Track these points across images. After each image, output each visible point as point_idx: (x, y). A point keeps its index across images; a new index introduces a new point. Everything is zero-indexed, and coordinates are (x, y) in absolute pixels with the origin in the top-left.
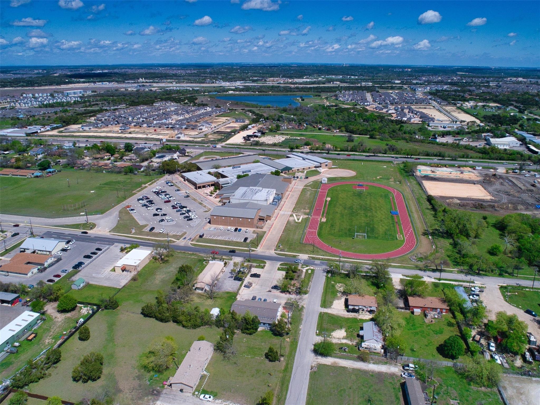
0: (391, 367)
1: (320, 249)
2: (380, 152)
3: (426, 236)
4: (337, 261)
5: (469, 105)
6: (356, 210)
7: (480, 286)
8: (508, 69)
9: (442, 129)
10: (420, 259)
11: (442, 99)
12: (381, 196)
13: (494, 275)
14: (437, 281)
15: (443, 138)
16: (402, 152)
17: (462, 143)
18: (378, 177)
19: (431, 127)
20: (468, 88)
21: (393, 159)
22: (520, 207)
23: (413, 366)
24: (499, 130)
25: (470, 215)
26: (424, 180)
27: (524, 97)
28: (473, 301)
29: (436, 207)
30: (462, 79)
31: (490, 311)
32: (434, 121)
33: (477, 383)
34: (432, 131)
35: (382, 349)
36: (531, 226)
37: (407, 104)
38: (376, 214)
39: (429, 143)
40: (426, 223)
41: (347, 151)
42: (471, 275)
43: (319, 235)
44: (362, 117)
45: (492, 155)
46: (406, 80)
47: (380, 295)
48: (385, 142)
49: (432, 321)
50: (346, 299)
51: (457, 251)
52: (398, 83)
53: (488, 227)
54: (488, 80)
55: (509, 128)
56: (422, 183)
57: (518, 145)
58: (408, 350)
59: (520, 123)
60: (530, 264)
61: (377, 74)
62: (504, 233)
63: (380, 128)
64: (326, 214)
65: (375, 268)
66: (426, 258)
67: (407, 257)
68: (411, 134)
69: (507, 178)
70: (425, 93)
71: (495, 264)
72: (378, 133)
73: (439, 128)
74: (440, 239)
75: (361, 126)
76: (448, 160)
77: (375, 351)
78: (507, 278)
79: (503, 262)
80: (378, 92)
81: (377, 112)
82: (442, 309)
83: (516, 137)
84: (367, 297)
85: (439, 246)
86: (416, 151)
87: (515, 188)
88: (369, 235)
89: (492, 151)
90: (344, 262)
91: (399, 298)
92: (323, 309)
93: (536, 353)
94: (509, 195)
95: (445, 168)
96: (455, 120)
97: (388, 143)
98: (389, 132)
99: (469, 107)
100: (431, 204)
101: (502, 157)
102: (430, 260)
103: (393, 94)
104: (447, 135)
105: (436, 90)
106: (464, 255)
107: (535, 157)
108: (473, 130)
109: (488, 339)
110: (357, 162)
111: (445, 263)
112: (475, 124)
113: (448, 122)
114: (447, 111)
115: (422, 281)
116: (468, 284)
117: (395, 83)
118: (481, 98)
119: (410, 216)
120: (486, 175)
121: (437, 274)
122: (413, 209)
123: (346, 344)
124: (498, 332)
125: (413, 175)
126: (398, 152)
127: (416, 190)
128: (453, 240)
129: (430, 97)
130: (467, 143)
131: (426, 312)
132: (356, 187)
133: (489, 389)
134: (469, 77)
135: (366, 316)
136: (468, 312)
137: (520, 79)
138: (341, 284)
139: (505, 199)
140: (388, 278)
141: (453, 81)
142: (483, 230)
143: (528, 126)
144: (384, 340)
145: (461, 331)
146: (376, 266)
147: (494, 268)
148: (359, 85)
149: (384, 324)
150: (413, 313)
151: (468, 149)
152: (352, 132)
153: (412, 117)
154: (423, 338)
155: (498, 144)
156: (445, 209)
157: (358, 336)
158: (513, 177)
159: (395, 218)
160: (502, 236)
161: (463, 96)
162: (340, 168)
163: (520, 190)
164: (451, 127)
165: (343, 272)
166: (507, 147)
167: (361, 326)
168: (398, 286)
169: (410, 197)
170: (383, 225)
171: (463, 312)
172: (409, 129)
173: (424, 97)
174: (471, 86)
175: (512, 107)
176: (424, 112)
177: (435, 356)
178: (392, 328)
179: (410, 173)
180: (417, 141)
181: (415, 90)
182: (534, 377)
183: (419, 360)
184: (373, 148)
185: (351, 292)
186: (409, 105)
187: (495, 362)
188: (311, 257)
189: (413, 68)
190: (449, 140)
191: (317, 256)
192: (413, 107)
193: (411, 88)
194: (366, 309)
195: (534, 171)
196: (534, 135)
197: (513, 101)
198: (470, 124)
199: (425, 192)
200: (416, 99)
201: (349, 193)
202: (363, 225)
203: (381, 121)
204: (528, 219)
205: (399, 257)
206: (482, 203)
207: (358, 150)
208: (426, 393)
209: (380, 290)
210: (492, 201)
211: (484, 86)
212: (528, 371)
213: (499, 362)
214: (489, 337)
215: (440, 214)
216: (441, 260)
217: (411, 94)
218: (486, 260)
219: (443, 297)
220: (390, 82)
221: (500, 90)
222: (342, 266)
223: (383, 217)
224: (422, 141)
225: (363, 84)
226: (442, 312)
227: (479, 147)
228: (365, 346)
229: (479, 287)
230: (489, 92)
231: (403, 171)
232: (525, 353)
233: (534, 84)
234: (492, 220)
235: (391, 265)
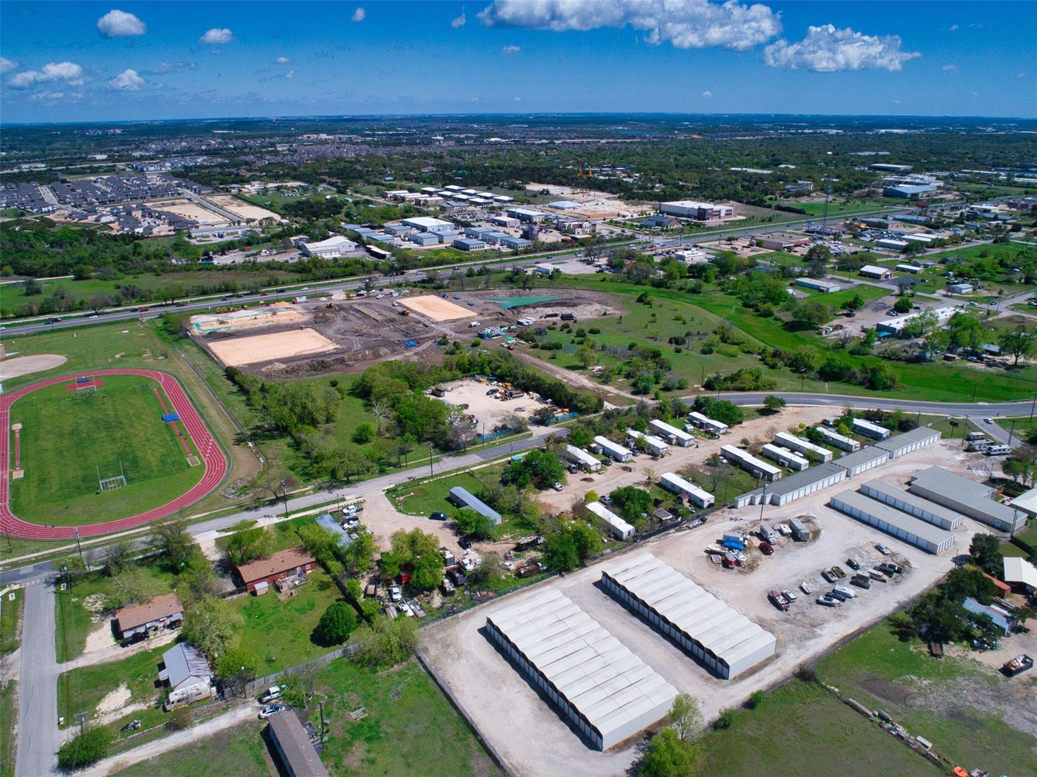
0: (238, 710)
1: (26, 540)
2: (107, 305)
3: (243, 444)
4: (73, 552)
5: (252, 188)
6: (87, 433)
7: (355, 501)
8: (299, 120)
9: (219, 240)
10: (244, 490)
11: (200, 183)
12: (134, 391)
13: (373, 476)
14: (283, 519)
15: (224, 257)
16: (153, 296)
17: (260, 259)
18: (118, 356)
19: (195, 238)
20: (242, 158)
21: (138, 313)
22: (383, 351)
23: (277, 689)
24: (315, 227)
25: (309, 386)
26: (210, 341)
27: (338, 166)
28: (350, 532)
29: (246, 386)
30: (227, 143)
31: (380, 537)
32: (197, 227)
33: (386, 664)
34: (199, 247)
35: (212, 686)
36: (407, 378)
37: (134, 201)
38: (132, 430)
39: (200, 270)
40: (236, 421)
41: (32, 315)
42: (338, 488)
43: (16, 509)
44: (46, 240)
45: (319, 273)
46: (118, 152)
47: (184, 584)
48: (113, 283)
49: (292, 594)
50: (112, 621)
51: (303, 455)
52: (103, 160)
53: (342, 399)
54: (272, 140)
55: (331, 222)
56: (209, 348)
57: (353, 248)
58: (261, 666)
59: (344, 210)
60: (420, 440)
61: (49, 143)
62: (370, 401)
63: (93, 256)
64: (21, 459)
65: (160, 536)
66: (253, 485)
67: (217, 494)
68: (162, 259)
69: (351, 307)
70: (164, 175)
71: (369, 457)
72: (92, 268)
73: (212, 238)
74: (268, 442)
75: (50, 257)
76: (245, 295)
77: (199, 698)
78: (393, 472)
79: (380, 449)
80: (64, 181)
81: (76, 224)
82: (305, 565)
83: (346, 236)
84: (157, 600)
85: (270, 456)
86: (181, 291)
87: (367, 321)
88: (130, 475)
89: (315, 266)
90: (88, 548)
91: (222, 576)
92: (64, 665)
93: (457, 575)
94: (362, 335)
95: (243, 311)
96: (236, 219)
97: (119, 282)
98: (114, 261)
99: (254, 193)
100: (235, 383)
101: (333, 272)
102: (261, 486)
103: (100, 182)
104: (229, 249)
105: (185, 167)
106: (316, 458)
107: (383, 263)
108: (272, 233)
109: (388, 584)
110: (61, 334)
111: (290, 483)
112: (274, 223)
113: (224, 226)
114: (216, 205)
115: (257, 529)
116: (336, 505)
117: (96, 161)
118: (270, 174)
119: (202, 415)
120: (317, 308)
121: (280, 507)
122: (206, 401)
123: (135, 714)
124: (400, 566)
125: (187, 336)
126: (144, 299)
127: (201, 363)
128: (292, 437)
129: (176, 182)
130: (270, 259)
131: (277, 583)
132: (75, 386)
133: (405, 663)
134: (238, 138)
135: (165, 638)
136: (348, 552)
137: (323, 136)
138: (94, 596)
139: (357, 344)
140: (192, 546)
141: (211, 148)
142: (337, 405)
143: (359, 214)
144: (213, 668)
145: (342, 589)
146: (161, 533)
147: (369, 463)
148: (16, 170)
149: (204, 638)
150: (254, 593)
151: (275, 269)
152: (31, 273)
153: (153, 224)
154: (284, 632)
155: (321, 252)
156: (263, 385)
157: (158, 684)
158: (359, 305)
159: (175, 427)
160: (368, 406)
161: (237, 175)
162: (25, 355)
163: (375, 323)
164: (232, 234)
165: (92, 568)
166: (337, 255)
167: (159, 662)
168: (214, 555)
169: (193, 380)
170: (154, 447)
171: (338, 556)
172: (152, 249)
173: (166, 183)
174: (246, 154)
175: (325, 185)
176: (172, 211)
177: (310, 652)
178: (221, 637)
179: (181, 334)
180: (175, 270)
181: (142, 170)
182: (460, 611)
183: (286, 674)
184: (88, 299)
185: (120, 603)
186: (140, 201)
187: (404, 616)
188: (8, 564)
189: (125, 127)
190: (235, 257)
191: (22, 558)
192: (148, 205)
193: (133, 168)
194: (162, 624)
195: (388, 287)
196: (373, 228)
197: (322, 174)
198: (264, 224)
199: (218, 362)
200: (150, 189)
201: (62, 402)
202: (111, 459)
203: (90, 241)
204: (399, 367)
205: (202, 500)
206: (320, 359)
207: (57, 309)
208: (310, 725)
209: (181, 576)
210: (337, 352)
211: (269, 152)
212: (452, 607)
213: (410, 613)
214: (389, 580)
215: (257, 397)
216: (281, 478)
217: (137, 180)
218: (354, 455)
219: (301, 543)
220: (84, 160)
221: (296, 157)
222: (88, 558)
223: (150, 431)
224: (186, 269)
225: (25, 167)
226: (305, 571)
227: (291, 261)
228: (177, 698)
229: (355, 504)
230: (279, 163)
231: (165, 334)
232: (443, 583)
233: (346, 143)
234: (346, 385)
235: (190, 521)
